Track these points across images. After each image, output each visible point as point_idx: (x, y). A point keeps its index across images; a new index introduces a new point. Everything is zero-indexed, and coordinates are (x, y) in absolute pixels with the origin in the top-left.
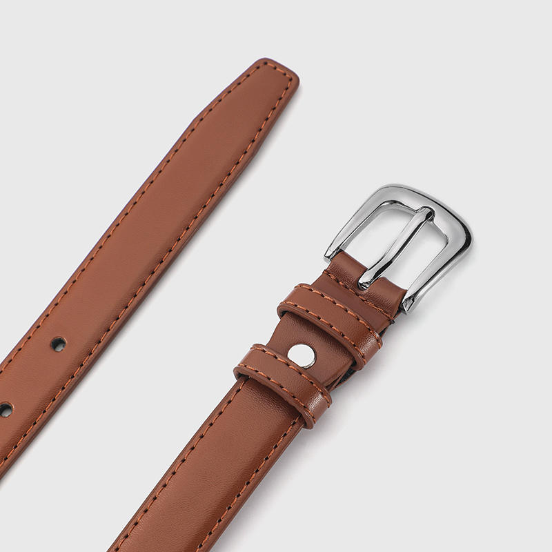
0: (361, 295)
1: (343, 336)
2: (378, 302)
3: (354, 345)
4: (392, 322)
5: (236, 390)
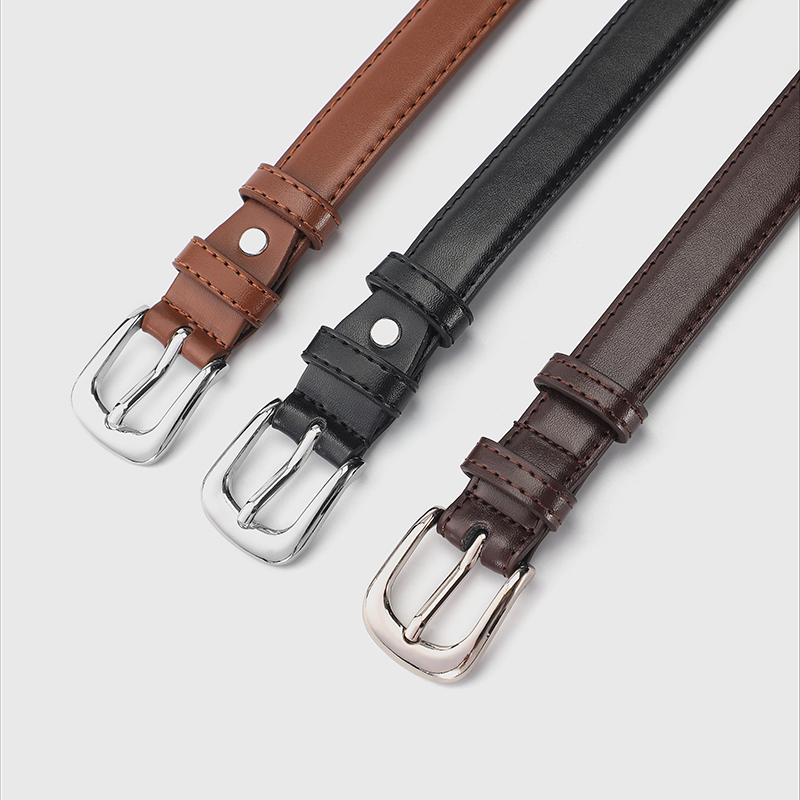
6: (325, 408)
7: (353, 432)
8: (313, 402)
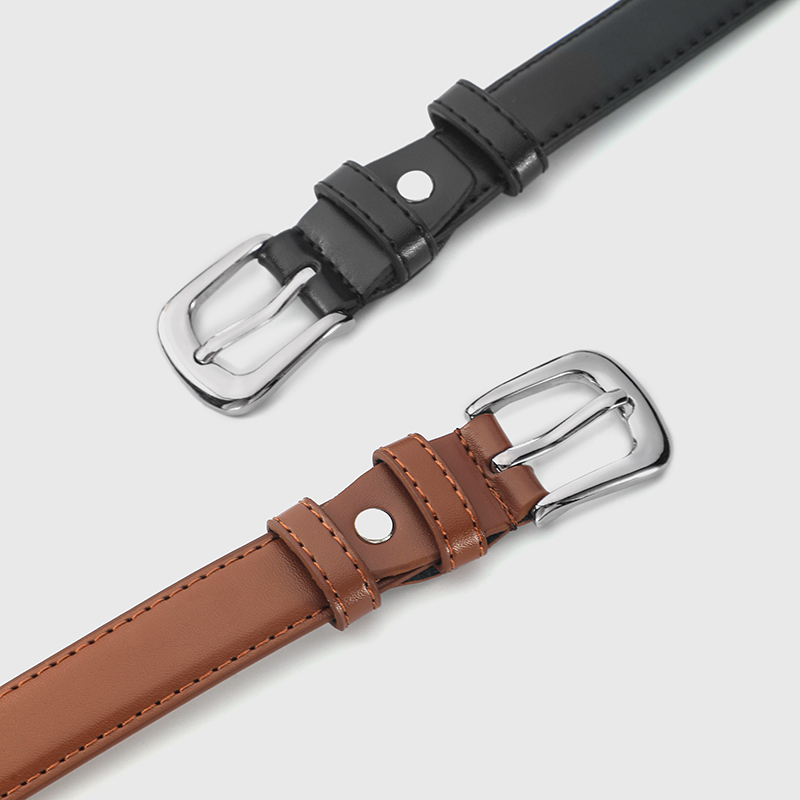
0: (490, 479)
1: (436, 518)
2: (506, 496)
3: (445, 537)
4: (513, 528)
5: (256, 546)
6: (324, 252)
7: (349, 285)
8: (312, 244)
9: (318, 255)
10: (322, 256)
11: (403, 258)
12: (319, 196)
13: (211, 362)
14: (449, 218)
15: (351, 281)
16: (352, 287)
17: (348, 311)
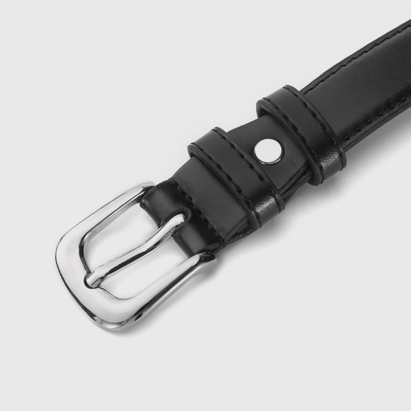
6: (194, 201)
7: (213, 230)
8: (184, 193)
9: (189, 204)
10: (192, 204)
11: (257, 214)
12: (192, 155)
13: (98, 287)
14: (295, 179)
15: (215, 227)
16: (215, 232)
17: (211, 251)
